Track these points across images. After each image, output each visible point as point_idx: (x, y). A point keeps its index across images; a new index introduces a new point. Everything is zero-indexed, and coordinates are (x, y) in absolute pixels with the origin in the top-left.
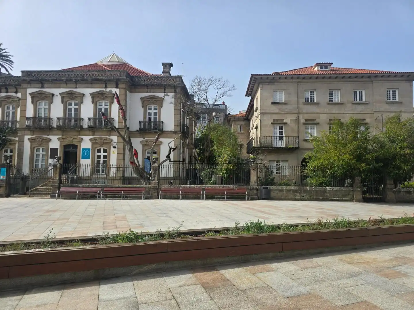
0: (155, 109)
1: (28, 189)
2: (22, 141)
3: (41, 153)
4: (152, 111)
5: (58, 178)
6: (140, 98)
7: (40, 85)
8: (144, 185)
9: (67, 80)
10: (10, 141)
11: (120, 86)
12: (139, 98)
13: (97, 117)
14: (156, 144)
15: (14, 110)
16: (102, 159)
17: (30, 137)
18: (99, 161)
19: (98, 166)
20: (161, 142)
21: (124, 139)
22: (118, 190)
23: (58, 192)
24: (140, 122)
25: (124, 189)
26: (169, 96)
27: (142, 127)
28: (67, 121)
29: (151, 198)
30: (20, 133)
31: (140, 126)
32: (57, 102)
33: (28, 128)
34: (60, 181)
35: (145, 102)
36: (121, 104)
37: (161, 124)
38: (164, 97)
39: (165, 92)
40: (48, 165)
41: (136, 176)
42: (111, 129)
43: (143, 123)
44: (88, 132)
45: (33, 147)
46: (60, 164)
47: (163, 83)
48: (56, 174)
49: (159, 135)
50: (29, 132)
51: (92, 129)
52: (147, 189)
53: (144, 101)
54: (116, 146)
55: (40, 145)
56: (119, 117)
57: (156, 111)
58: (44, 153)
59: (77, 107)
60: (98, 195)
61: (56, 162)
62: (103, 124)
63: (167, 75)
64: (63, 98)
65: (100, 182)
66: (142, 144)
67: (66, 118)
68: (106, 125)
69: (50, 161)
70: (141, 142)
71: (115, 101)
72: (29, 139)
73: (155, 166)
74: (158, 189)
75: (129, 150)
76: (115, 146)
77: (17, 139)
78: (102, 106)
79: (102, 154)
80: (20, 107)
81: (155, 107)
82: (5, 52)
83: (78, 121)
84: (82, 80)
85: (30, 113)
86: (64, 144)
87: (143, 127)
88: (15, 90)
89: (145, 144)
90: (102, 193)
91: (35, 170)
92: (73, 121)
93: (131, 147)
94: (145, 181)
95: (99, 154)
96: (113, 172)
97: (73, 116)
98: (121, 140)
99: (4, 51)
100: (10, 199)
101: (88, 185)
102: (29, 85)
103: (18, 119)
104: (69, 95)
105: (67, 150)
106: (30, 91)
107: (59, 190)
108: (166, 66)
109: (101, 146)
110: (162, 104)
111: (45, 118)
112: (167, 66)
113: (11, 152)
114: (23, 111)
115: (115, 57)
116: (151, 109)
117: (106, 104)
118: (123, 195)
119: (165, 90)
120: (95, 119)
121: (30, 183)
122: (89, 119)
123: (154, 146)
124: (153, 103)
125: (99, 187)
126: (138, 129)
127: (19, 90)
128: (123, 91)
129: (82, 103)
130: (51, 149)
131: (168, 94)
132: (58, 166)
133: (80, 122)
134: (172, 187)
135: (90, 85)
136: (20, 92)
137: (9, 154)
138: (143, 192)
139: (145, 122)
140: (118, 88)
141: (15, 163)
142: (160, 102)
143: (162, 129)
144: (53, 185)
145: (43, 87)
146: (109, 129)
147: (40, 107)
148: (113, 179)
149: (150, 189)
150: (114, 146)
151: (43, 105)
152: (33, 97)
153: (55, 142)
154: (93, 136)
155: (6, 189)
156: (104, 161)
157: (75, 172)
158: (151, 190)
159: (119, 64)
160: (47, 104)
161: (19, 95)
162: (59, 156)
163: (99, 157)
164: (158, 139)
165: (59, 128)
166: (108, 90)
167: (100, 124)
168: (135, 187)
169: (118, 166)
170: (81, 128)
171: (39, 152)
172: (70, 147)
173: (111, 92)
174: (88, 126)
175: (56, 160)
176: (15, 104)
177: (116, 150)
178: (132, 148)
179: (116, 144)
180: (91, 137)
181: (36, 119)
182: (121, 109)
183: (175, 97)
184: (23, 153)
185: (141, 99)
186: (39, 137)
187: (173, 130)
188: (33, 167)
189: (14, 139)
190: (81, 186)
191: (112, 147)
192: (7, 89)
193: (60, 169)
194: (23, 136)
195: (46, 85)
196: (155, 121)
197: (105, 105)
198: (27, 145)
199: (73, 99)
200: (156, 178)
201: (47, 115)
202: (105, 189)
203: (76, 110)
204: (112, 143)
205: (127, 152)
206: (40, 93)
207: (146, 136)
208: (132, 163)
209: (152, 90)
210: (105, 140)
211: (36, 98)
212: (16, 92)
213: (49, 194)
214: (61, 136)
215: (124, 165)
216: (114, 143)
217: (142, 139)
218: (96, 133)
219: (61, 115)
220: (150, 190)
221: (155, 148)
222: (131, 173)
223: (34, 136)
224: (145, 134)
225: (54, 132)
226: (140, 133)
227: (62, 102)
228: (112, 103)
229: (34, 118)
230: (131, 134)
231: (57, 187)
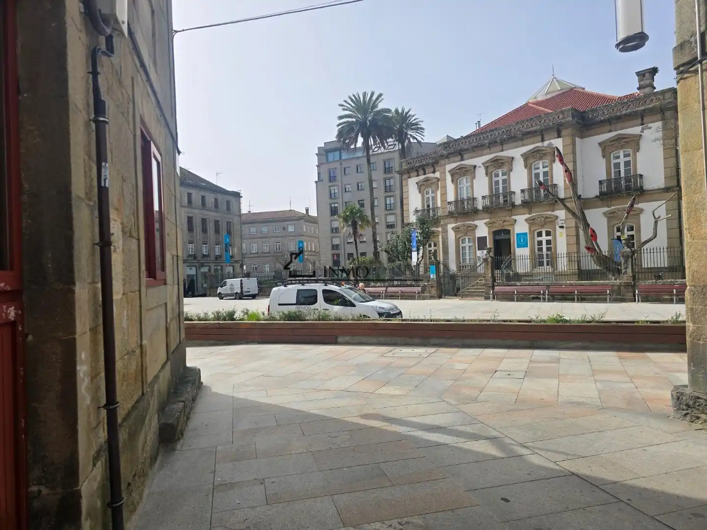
0: (625, 156)
1: (458, 289)
2: (445, 231)
3: (467, 244)
4: (622, 160)
5: (490, 275)
6: (599, 144)
7: (459, 158)
8: (613, 281)
9: (490, 143)
10: (433, 232)
11: (563, 133)
12: (598, 145)
13: (534, 186)
14: (630, 213)
15: (434, 195)
16: (544, 246)
17: (454, 225)
18: (540, 250)
19: (541, 256)
20: (642, 210)
21: (574, 214)
22: (569, 289)
23: (493, 292)
24: (601, 182)
25: (580, 288)
26: (650, 128)
27: (605, 189)
28: (494, 198)
29: (623, 300)
30: (442, 222)
31: (600, 188)
32: (481, 172)
33: (451, 215)
34: (494, 280)
35: (606, 148)
36: (565, 165)
37: (638, 179)
38: (642, 132)
39: (642, 124)
40: (476, 258)
41: (598, 268)
42: (554, 201)
43: (605, 184)
44: (522, 210)
45: (458, 237)
46: (491, 257)
47: (637, 109)
48: (488, 269)
49: (634, 199)
50: (452, 220)
51: (527, 205)
52: (616, 288)
53: (605, 147)
54: (564, 225)
55: (466, 235)
56: (565, 181)
57: (627, 159)
58: (471, 244)
59: (505, 177)
60: (541, 296)
61: (486, 255)
62: (543, 196)
63: (647, 90)
64: (487, 168)
65: (544, 280)
66: (606, 217)
67: (493, 195)
68: (546, 196)
69: (479, 253)
70: (604, 214)
71: (557, 159)
72: (453, 228)
73: (625, 252)
74: (634, 287)
75: (583, 230)
76: (562, 225)
77: (440, 229)
78: (539, 168)
79: (544, 238)
80: (439, 189)
81: (627, 153)
82: (415, 120)
83: (508, 196)
84: (509, 139)
85: (451, 197)
86: (494, 230)
87: (605, 190)
88: (432, 169)
89: (610, 216)
90: (547, 293)
91: (463, 266)
92: (501, 198)
93: (587, 225)
94: (614, 275)
95: (540, 239)
96: (563, 264)
97: (501, 191)
98: (570, 216)
99: (413, 118)
100: (442, 301)
101: (529, 283)
102: (447, 160)
103: (439, 205)
104: (494, 163)
105: (498, 238)
106: (449, 167)
107: (493, 290)
108: (644, 75)
109: (543, 226)
110: (638, 145)
111: (468, 199)
112: (647, 75)
113: (435, 245)
114: (444, 194)
115: (556, 83)
116: (618, 157)
117: (545, 165)
118: (577, 295)
119: (642, 120)
120: (530, 189)
121: (460, 282)
122: (523, 191)
123: (627, 218)
124: (622, 147)
125: (542, 284)
126: (598, 194)
127: (437, 169)
128: (569, 140)
129: (511, 170)
130: (478, 238)
131: (650, 125)
132: (490, 260)
133: (511, 198)
134: (660, 282)
135: (520, 143)
136: (438, 171)
137: (433, 248)
138: (608, 291)
139: (609, 181)
140: (560, 137)
141: (441, 258)
142: (634, 142)
143: (642, 187)
144: (486, 284)
145: (462, 160)
146: (551, 202)
147: (461, 186)
148: (563, 273)
149: (619, 286)
150: (560, 225)
151: (464, 182)
152: (452, 175)
153: (482, 229)
154: (529, 214)
155: (437, 290)
156: (548, 249)
157: (509, 266)
158: (622, 288)
159: (564, 93)
160: (469, 180)
161: (437, 175)
162: (488, 247)
163: (540, 243)
164: (632, 205)
165: (486, 209)
166: (546, 143)
167: (538, 197)
168: (596, 285)
169: (569, 254)
170: (513, 205)
171: (465, 243)
172: (501, 233)
173: (550, 145)
174: (522, 201)
175: (485, 252)
176: (434, 186)
177: (564, 230)
178: (588, 225)
179: (563, 222)
180: (527, 216)
181: (458, 202)
182: (566, 171)
183: (664, 128)
184: (448, 245)
185: (600, 144)
186: (463, 224)
187: (663, 186)
188: (460, 263)
189: (437, 229)
190: (519, 284)
191: (557, 227)
192: (424, 170)
193: (492, 263)
194: (446, 225)
195: (465, 156)
196: (628, 180)
197: (544, 167)
198: (451, 235)
199: (499, 167)
200: (629, 270)
201: (470, 195)
202: (552, 289)
203: (504, 181)
204: (558, 220)
205: (581, 232)
206: (460, 168)
207: (613, 203)
208: (588, 249)
209: (619, 125)
210: (546, 218)
211: (456, 174)
212: (434, 172)
213: (482, 296)
214: (488, 220)
215: (578, 252)
216: (561, 220)
217: (606, 209)
218: (533, 211)
219: (486, 192)
220: (620, 289)
221: (629, 220)
222: (590, 264)
223: (458, 224)
224: (611, 201)
225: (480, 216)
226: (602, 200)
227: (487, 174)
228: (554, 161)
229: (456, 202)
230: (585, 203)
231: (490, 287)
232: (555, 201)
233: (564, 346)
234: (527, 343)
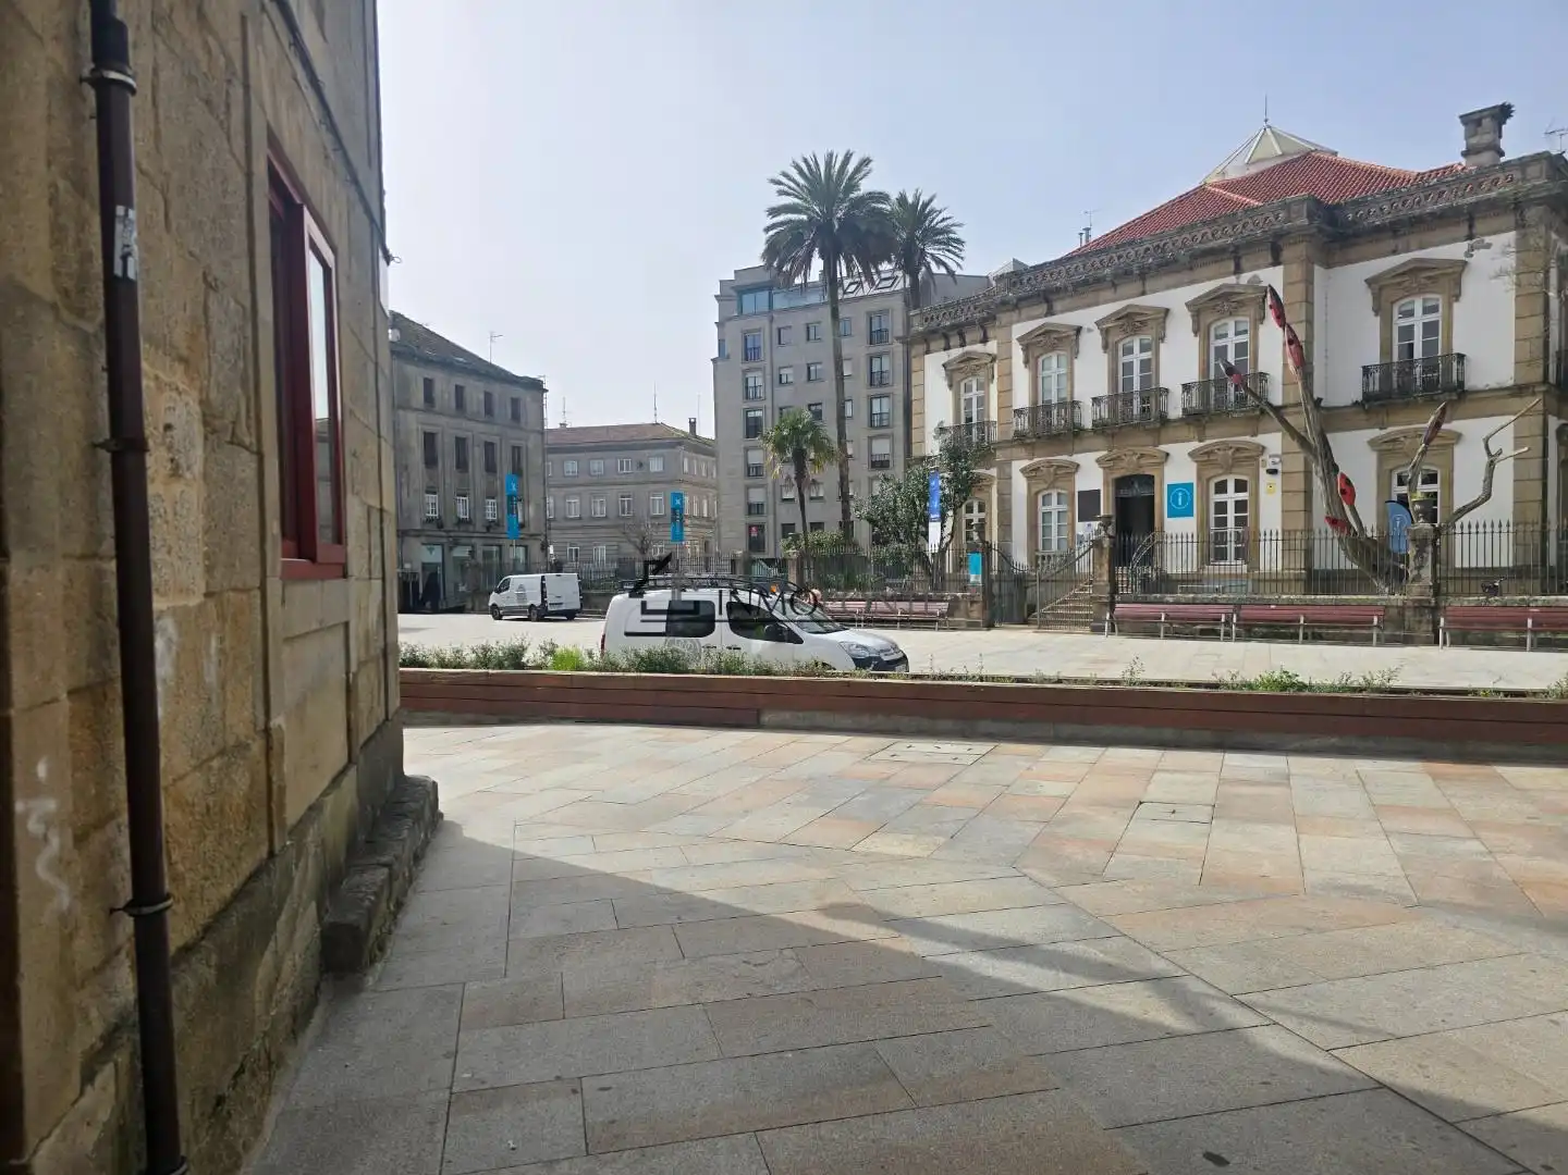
0: (1426, 311)
1: (1032, 609)
2: (1006, 479)
3: (1054, 506)
4: (1418, 321)
5: (1106, 578)
6: (1366, 281)
7: (1044, 308)
8: (1386, 596)
9: (1116, 276)
10: (979, 479)
11: (1286, 254)
12: (1364, 283)
13: (1212, 377)
14: (1432, 443)
15: (981, 393)
16: (1231, 515)
17: (1025, 463)
18: (1222, 522)
19: (1221, 538)
20: (1458, 437)
21: (1303, 442)
22: (1286, 613)
23: (1111, 617)
24: (1366, 370)
25: (1310, 611)
26: (1488, 246)
27: (1375, 387)
28: (1120, 403)
29: (1407, 641)
30: (1000, 456)
31: (1366, 384)
32: (1092, 342)
33: (1020, 439)
34: (1114, 590)
35: (1383, 292)
36: (1289, 326)
37: (1455, 364)
38: (1469, 254)
39: (1470, 237)
40: (1075, 539)
41: (1355, 567)
42: (1258, 413)
43: (1377, 375)
44: (1184, 431)
45: (1034, 490)
46: (1110, 537)
47: (1461, 201)
48: (1101, 565)
49: (1443, 409)
50: (1021, 451)
51: (1196, 419)
52: (1393, 612)
53: (1381, 289)
54: (1279, 467)
55: (1052, 486)
56: (1285, 365)
57: (1431, 317)
58: (1064, 507)
59: (1147, 355)
60: (1222, 629)
61: (1098, 532)
62: (1232, 398)
63: (1486, 158)
64: (1106, 333)
65: (1227, 590)
66: (1374, 450)
67: (1119, 396)
68: (1240, 400)
69: (1081, 528)
70: (1372, 443)
71: (1270, 315)
72: (1023, 471)
73: (1420, 530)
74: (1435, 610)
75: (1324, 480)
76: (1273, 467)
77: (993, 472)
78: (1226, 335)
79: (1231, 497)
80: (995, 380)
81: (1429, 304)
82: (943, 220)
83: (1153, 400)
84: (1160, 265)
85: (1022, 399)
86: (1118, 475)
87: (1377, 388)
88: (980, 334)
89: (1386, 450)
90: (1235, 620)
91: (1043, 558)
92: (1137, 403)
93: (1331, 468)
94: (1388, 584)
95: (1220, 498)
96: (1271, 558)
97: (1137, 386)
98: (1295, 446)
99: (940, 218)
100: (993, 633)
101: (1194, 598)
102: (1015, 315)
103: (994, 417)
104: (1120, 323)
105: (1125, 493)
106: (1020, 329)
107: (1112, 610)
108: (1479, 123)
109: (1229, 471)
110: (1458, 284)
111: (1062, 404)
112: (1487, 122)
113: (981, 509)
114: (1006, 392)
115: (1272, 139)
116: (1410, 314)
117: (1241, 328)
118: (1305, 627)
119: (1471, 227)
120: (1204, 385)
121: (1035, 592)
122: (1186, 387)
123: (1423, 453)
124: (1421, 290)
125: (1224, 602)
126: (1360, 398)
127: (991, 333)
128: (1297, 271)
129: (1162, 339)
130: (1081, 493)
131: (1487, 239)
132: (1106, 543)
133: (1158, 403)
134: (1495, 600)
135: (1186, 276)
136: (995, 338)
137: (976, 516)
138: (1376, 619)
139: (1385, 367)
140: (1279, 264)
141: (994, 536)
142: (1450, 278)
143: (1461, 384)
144: (1095, 598)
145: (1050, 312)
146: (1251, 414)
147: (1046, 373)
148: (1267, 577)
149: (1402, 609)
150: (1270, 466)
151: (1053, 364)
152: (1026, 349)
153: (1091, 474)
154: (1200, 441)
155: (984, 608)
156: (1240, 522)
157: (1148, 559)
158: (1408, 613)
159: (1286, 163)
160: (1064, 360)
161: (992, 347)
162: (1102, 514)
163: (1221, 507)
164: (1437, 425)
165: (1100, 428)
166: (1245, 278)
167: (1221, 401)
168: (1347, 604)
169: (1287, 535)
170: (1164, 420)
171: (1050, 504)
172: (1133, 483)
173: (1255, 281)
174: (1184, 410)
175: (1095, 525)
176: (982, 374)
177: (1277, 479)
178: (1336, 468)
179: (1277, 460)
180: (1196, 445)
181: (1039, 410)
182: (1290, 342)
183: (1522, 247)
184: (1010, 510)
185: (1370, 282)
186: (1048, 462)
187: (1510, 383)
188: (1037, 550)
189: (988, 472)
190: (1171, 600)
191: (1263, 472)
192: (962, 336)
193: (1112, 550)
194: (1008, 463)
195: (1058, 306)
196: (1430, 364)
197: (1237, 333)
198: (1020, 485)
199: (1135, 331)
200: (1427, 573)
201: (1065, 394)
202: (1247, 612)
203: (1145, 364)
204: (1265, 457)
205: (1318, 485)
206: (1046, 332)
207: (1392, 418)
208: (1333, 522)
209: (1414, 240)
210: (1238, 450)
211: (1038, 346)
212: (985, 340)
213: (1085, 624)
214: (1105, 453)
215: (1309, 529)
216: (1270, 457)
217: (1376, 433)
218: (1208, 432)
219: (1103, 389)
220: (1403, 615)
221: (1427, 459)
222: (1333, 555)
223: (1036, 460)
224: (1388, 414)
225: (1086, 443)
226: (1367, 412)
227: (1105, 347)
228: (1262, 319)
229: (1034, 409)
230: (1329, 418)
231: (1105, 604)
232: (1262, 412)
233: (1297, 745)
234: (1207, 736)
